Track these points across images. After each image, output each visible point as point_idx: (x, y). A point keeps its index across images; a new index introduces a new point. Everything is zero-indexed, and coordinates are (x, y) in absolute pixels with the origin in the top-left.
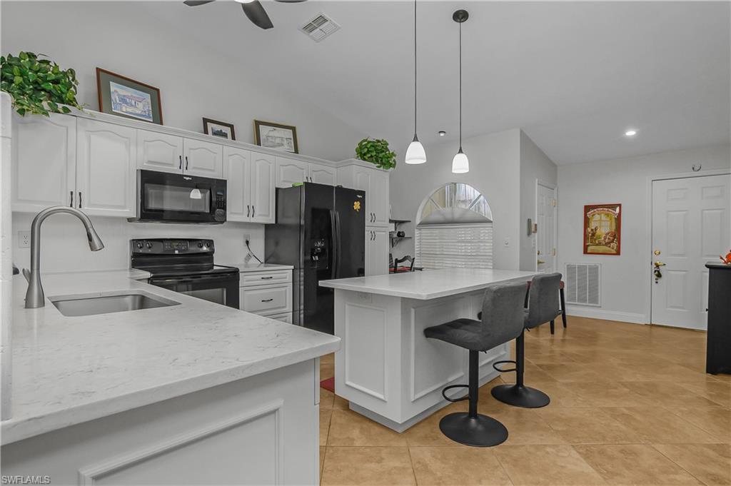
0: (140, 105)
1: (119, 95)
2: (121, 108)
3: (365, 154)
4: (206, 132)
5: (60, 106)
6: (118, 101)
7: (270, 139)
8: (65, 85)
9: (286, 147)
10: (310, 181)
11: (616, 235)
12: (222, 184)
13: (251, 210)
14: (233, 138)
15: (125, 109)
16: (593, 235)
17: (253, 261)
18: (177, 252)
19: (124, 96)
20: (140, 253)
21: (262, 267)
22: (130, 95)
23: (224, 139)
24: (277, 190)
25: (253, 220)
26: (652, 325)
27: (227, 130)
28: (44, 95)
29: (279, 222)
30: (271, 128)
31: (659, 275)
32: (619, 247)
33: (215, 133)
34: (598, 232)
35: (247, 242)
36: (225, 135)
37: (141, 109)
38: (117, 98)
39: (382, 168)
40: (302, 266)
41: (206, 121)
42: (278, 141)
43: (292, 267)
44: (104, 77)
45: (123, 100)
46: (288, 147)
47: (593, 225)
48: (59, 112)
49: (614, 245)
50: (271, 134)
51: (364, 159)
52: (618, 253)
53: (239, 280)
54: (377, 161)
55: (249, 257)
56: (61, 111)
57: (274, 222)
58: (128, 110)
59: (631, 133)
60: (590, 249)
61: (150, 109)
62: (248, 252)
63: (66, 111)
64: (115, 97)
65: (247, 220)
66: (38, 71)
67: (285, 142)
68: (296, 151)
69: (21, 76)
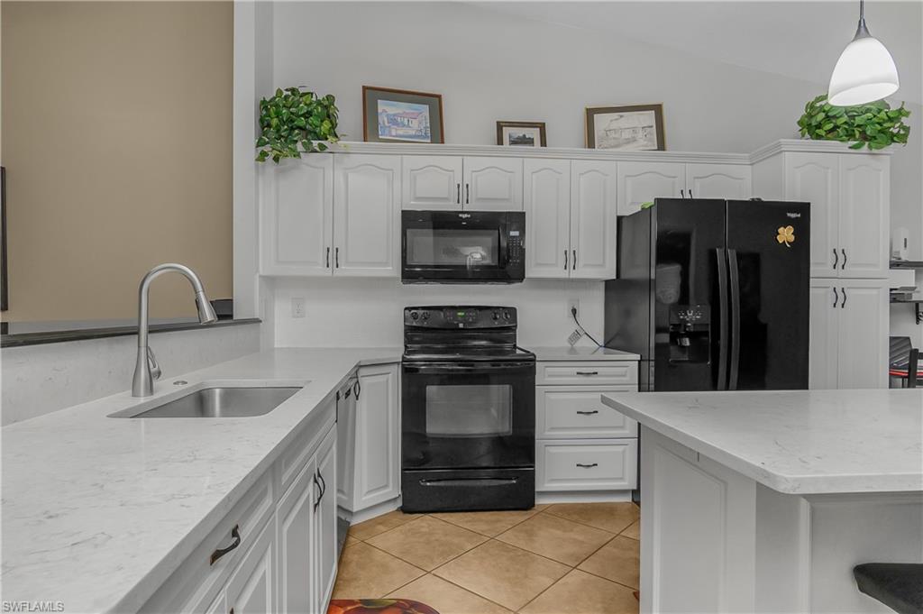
0: (415, 124)
1: (387, 115)
2: (390, 132)
3: (819, 126)
4: (500, 141)
5: (315, 143)
6: (386, 124)
7: (612, 135)
8: (319, 117)
9: (642, 142)
10: (687, 196)
12: (518, 219)
13: (570, 258)
14: (544, 143)
15: (396, 132)
17: (583, 342)
18: (461, 326)
19: (394, 115)
20: (415, 327)
21: (601, 354)
22: (401, 112)
23: (528, 147)
24: (620, 219)
25: (574, 275)
27: (534, 133)
28: (298, 134)
29: (623, 276)
30: (615, 115)
33: (514, 142)
35: (574, 311)
36: (530, 142)
37: (416, 126)
38: (386, 119)
39: (865, 148)
40: (652, 358)
41: (500, 125)
42: (627, 135)
43: (638, 357)
44: (371, 95)
45: (393, 121)
46: (646, 141)
48: (316, 152)
50: (614, 125)
51: (819, 137)
53: (535, 374)
54: (850, 136)
55: (576, 335)
56: (318, 149)
57: (615, 278)
58: (400, 132)
61: (428, 125)
62: (575, 327)
63: (323, 148)
64: (383, 119)
65: (563, 274)
66: (290, 107)
67: (640, 134)
68: (660, 147)
69: (277, 117)
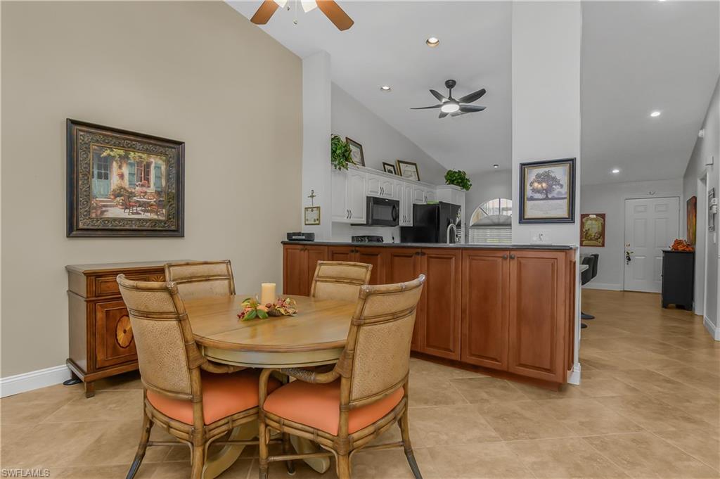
4: (385, 171)
7: (406, 172)
11: (602, 234)
12: (398, 203)
13: (405, 219)
14: (395, 174)
15: (355, 159)
16: (587, 233)
19: (354, 152)
23: (392, 174)
24: (414, 205)
26: (625, 291)
27: (392, 169)
30: (405, 165)
31: (629, 259)
32: (603, 242)
33: (388, 171)
34: (590, 232)
35: (393, 238)
36: (392, 172)
41: (384, 164)
42: (410, 173)
45: (354, 154)
46: (414, 178)
47: (587, 227)
49: (600, 240)
50: (406, 169)
52: (603, 245)
57: (413, 226)
59: (616, 171)
60: (584, 243)
61: (360, 157)
67: (414, 174)
68: (419, 180)
